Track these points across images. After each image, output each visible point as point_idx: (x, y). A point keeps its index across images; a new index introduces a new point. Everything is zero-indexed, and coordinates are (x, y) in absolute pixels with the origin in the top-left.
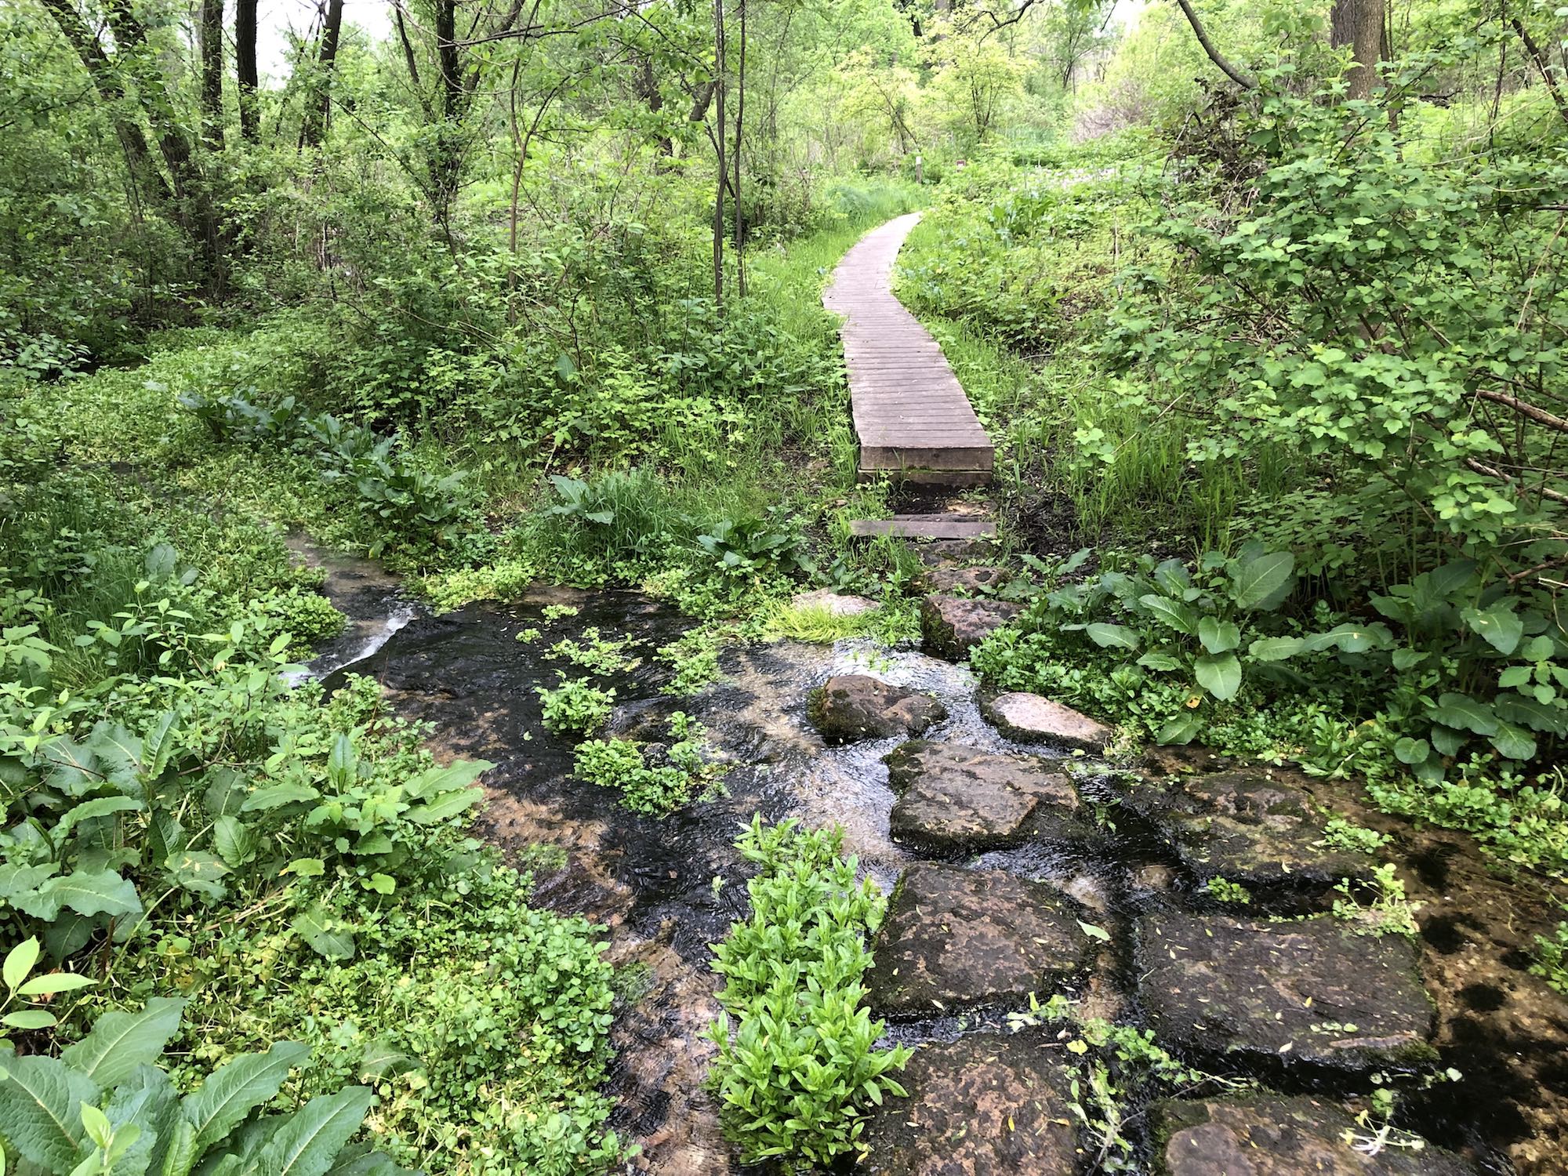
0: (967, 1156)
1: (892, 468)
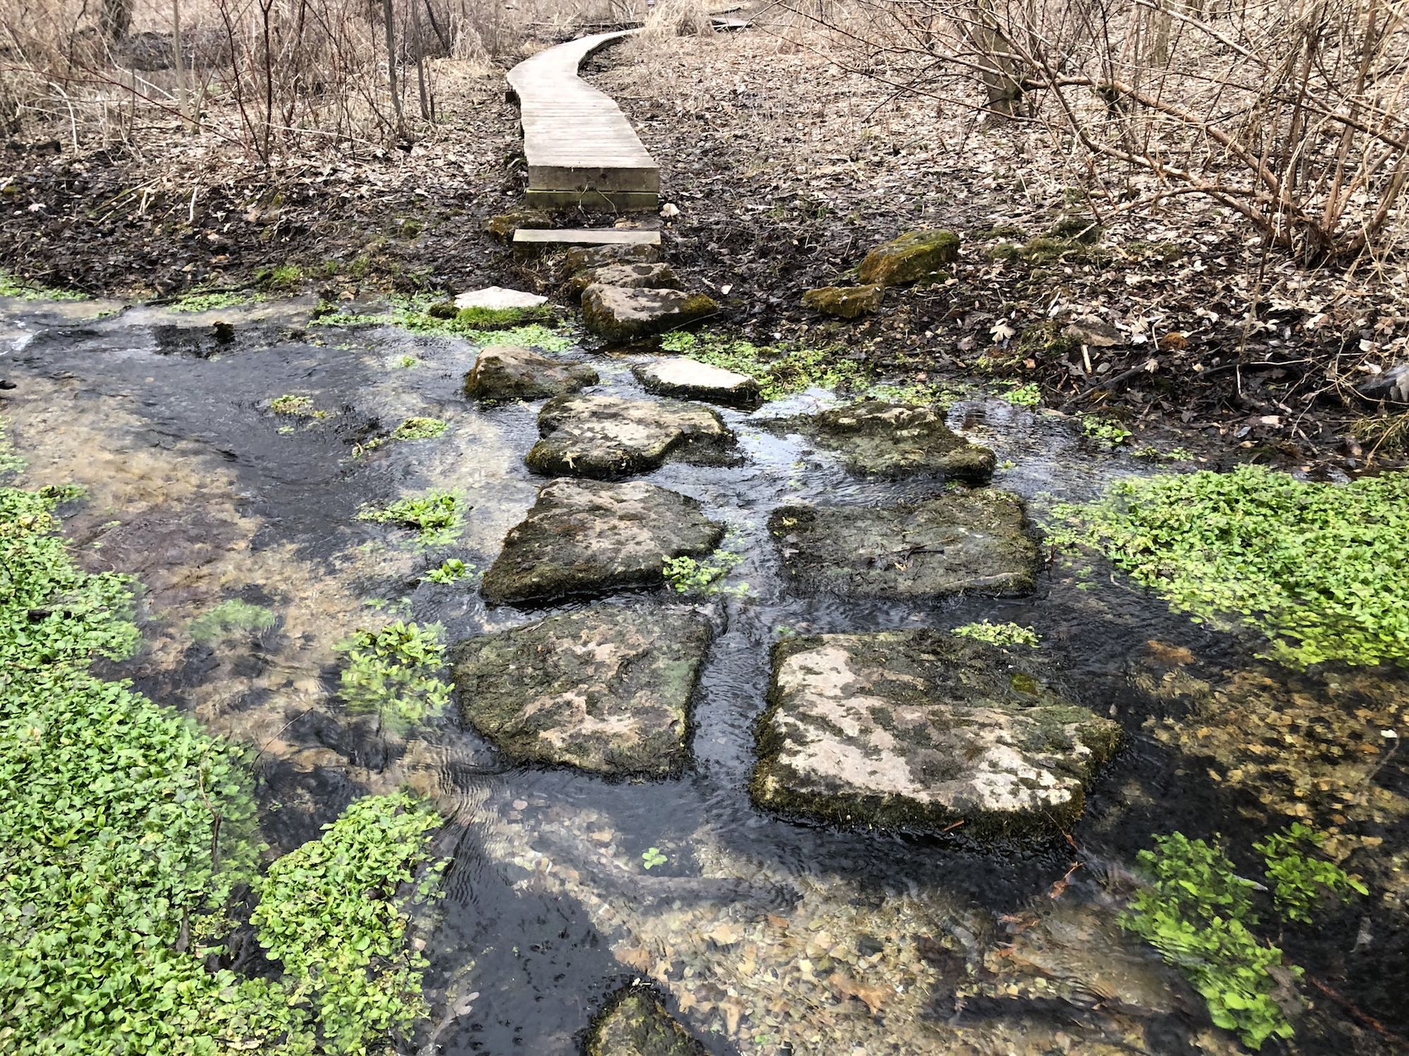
0: (578, 694)
1: (560, 189)
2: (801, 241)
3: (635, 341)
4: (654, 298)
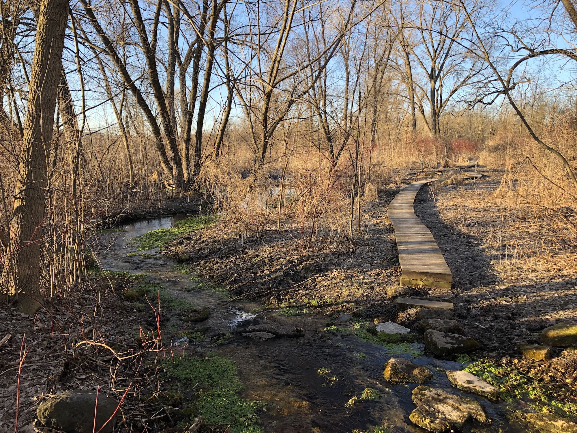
1: (413, 279)
2: (513, 314)
3: (446, 356)
4: (453, 338)
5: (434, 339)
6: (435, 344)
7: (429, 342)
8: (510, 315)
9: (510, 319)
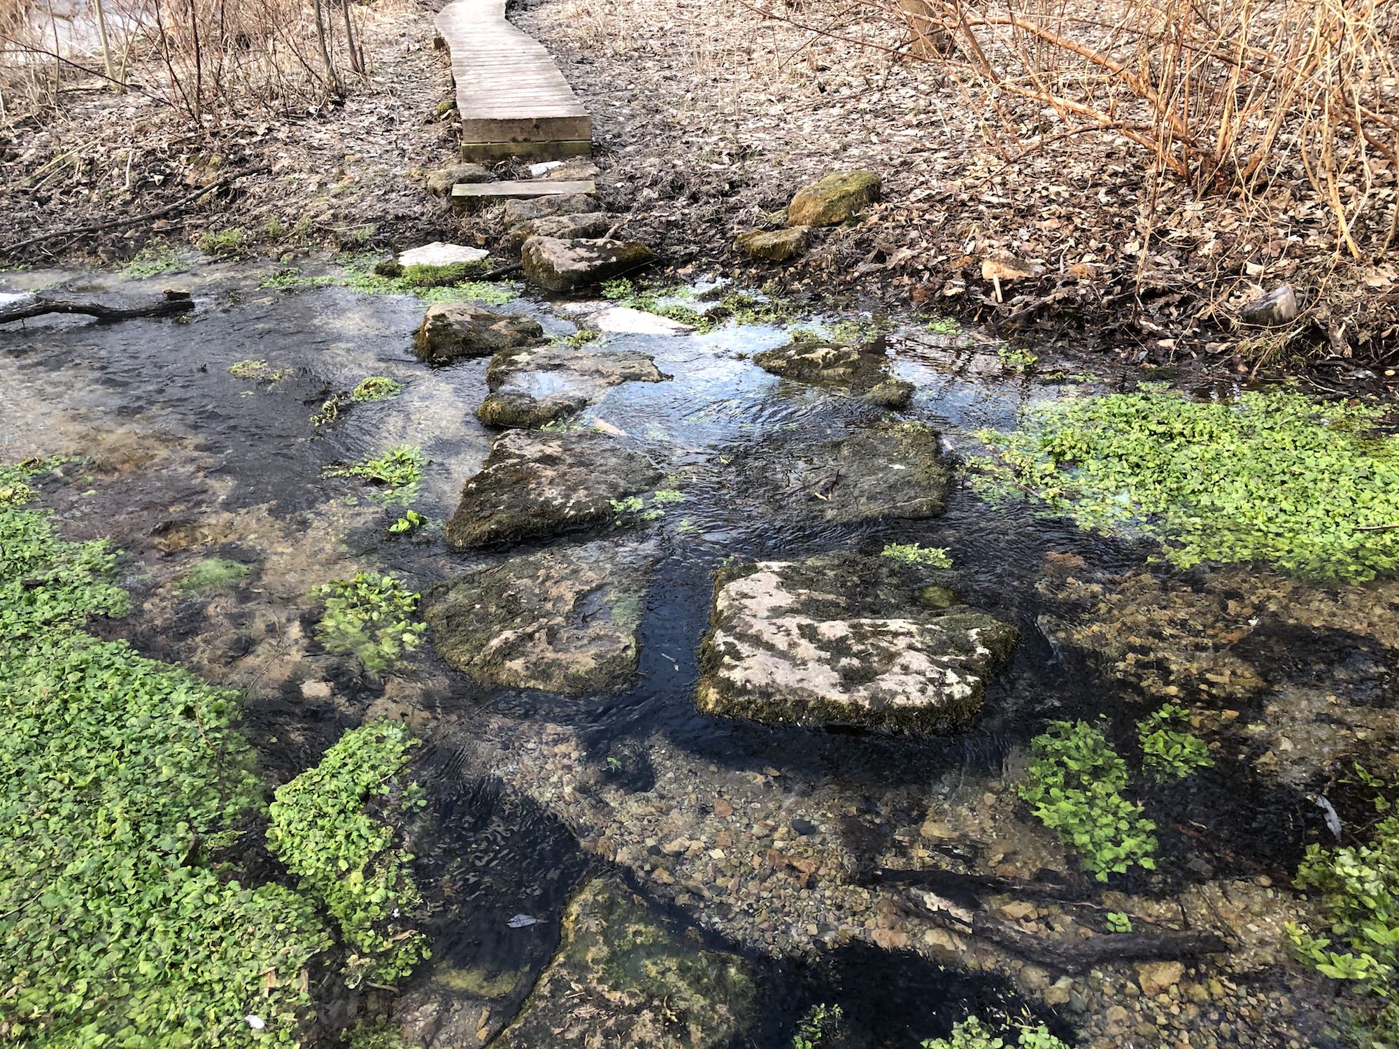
0: (539, 627)
1: (494, 141)
2: (732, 184)
3: (577, 290)
4: (591, 248)
5: (545, 256)
6: (548, 268)
7: (534, 267)
8: (727, 187)
9: (725, 194)
